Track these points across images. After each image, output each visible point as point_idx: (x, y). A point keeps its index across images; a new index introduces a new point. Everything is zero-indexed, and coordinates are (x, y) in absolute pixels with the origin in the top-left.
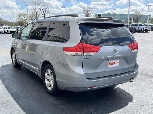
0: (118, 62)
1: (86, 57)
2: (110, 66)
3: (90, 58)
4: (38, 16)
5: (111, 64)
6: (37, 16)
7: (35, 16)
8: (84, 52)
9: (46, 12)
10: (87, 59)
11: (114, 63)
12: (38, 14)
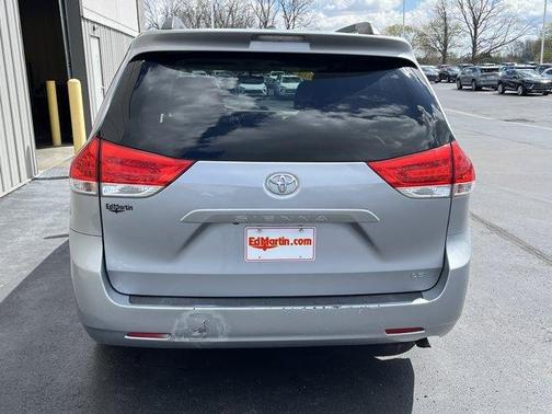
0: (308, 242)
1: (111, 202)
2: (253, 254)
3: (130, 208)
4: (449, 31)
5: (265, 244)
6: (446, 30)
7: (440, 32)
8: (99, 180)
9: (483, 16)
10: (116, 209)
11: (284, 242)
12: (451, 23)
